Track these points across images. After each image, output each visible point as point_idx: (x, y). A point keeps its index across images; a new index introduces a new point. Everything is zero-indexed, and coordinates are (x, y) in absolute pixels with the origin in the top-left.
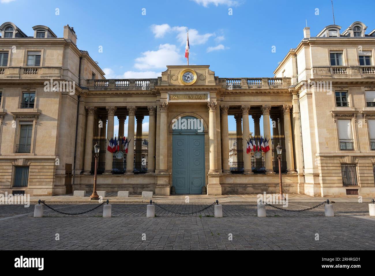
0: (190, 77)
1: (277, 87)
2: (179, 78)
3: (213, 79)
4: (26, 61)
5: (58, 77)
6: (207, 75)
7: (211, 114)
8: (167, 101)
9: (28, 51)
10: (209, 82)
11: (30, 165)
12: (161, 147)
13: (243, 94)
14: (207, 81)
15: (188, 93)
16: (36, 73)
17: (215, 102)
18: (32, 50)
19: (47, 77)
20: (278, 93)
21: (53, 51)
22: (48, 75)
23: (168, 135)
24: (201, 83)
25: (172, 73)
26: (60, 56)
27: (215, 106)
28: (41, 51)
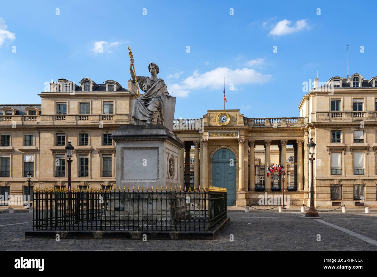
0: (225, 118)
1: (293, 125)
2: (216, 120)
3: (242, 120)
4: (103, 110)
5: (128, 122)
6: (238, 117)
7: (240, 148)
8: (207, 138)
9: (103, 102)
10: (239, 123)
11: (112, 186)
12: (203, 173)
13: (267, 131)
14: (237, 122)
15: (223, 131)
16: (111, 119)
17: (243, 138)
18: (107, 101)
19: (120, 122)
20: (293, 131)
21: (122, 101)
22: (120, 121)
23: (208, 163)
24: (233, 123)
25: (211, 115)
26: (127, 105)
27: (243, 141)
28: (113, 102)
